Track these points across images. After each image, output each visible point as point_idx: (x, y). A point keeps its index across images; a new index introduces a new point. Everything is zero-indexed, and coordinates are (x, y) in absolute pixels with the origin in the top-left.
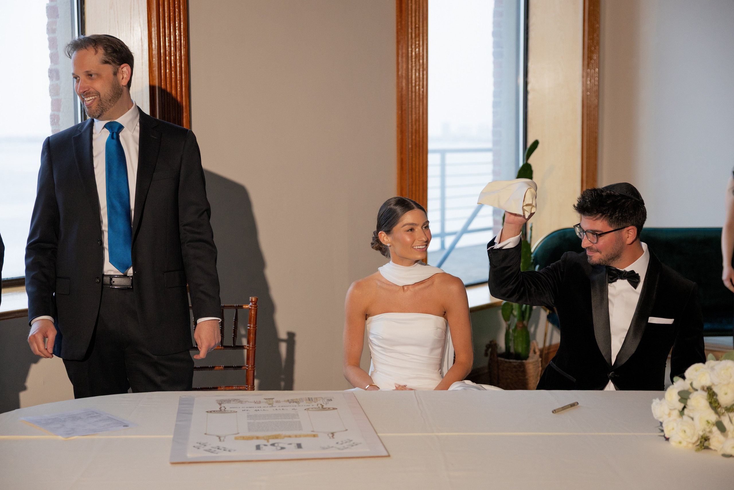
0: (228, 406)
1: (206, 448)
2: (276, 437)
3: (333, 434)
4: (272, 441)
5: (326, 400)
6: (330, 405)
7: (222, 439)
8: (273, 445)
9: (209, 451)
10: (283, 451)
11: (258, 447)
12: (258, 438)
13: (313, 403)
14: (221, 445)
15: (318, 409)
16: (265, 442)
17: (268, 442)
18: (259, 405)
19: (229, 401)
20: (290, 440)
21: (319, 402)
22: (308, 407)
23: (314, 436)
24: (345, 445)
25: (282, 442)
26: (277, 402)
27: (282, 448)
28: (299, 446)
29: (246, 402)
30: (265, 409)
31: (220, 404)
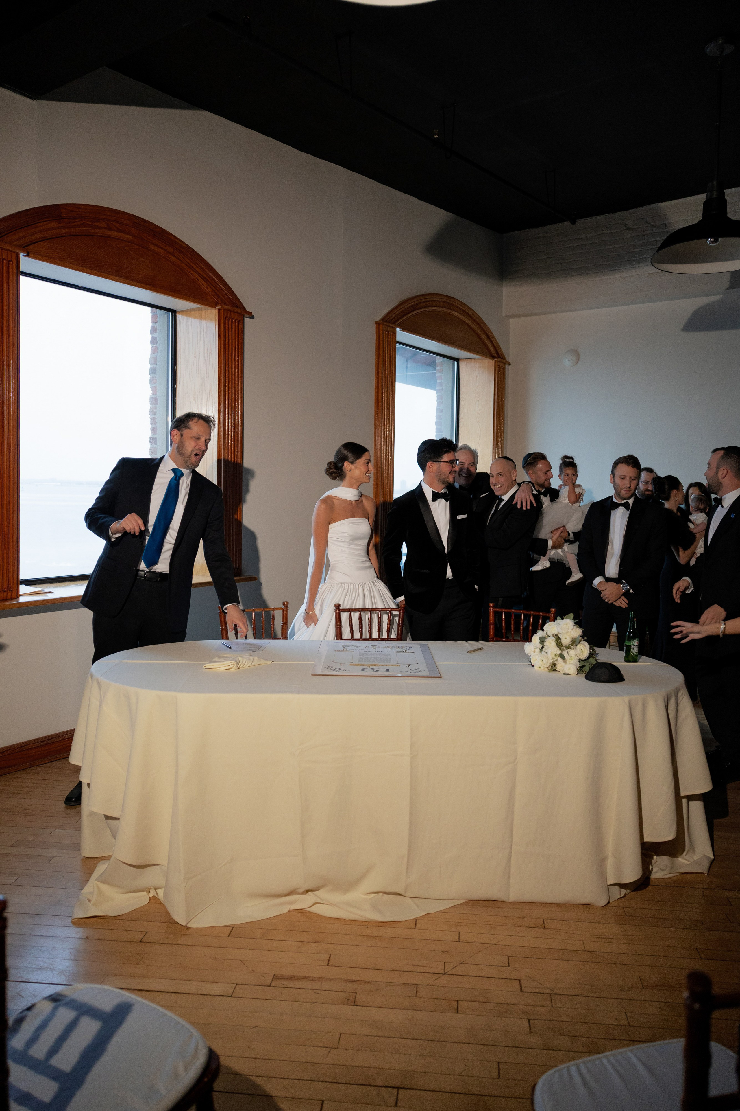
0: (348, 648)
1: (332, 669)
2: (375, 665)
3: (409, 665)
4: (371, 667)
5: (408, 648)
6: (411, 650)
7: (342, 665)
8: (372, 669)
9: (334, 670)
10: (378, 672)
11: (363, 670)
12: (363, 665)
13: (400, 649)
14: (341, 668)
15: (403, 652)
16: (368, 668)
17: (369, 667)
18: (367, 649)
19: (349, 646)
20: (383, 667)
21: (404, 649)
22: (397, 651)
23: (398, 666)
24: (415, 671)
25: (377, 668)
26: (378, 647)
27: (377, 671)
28: (388, 670)
29: (360, 646)
30: (370, 651)
31: (344, 647)
